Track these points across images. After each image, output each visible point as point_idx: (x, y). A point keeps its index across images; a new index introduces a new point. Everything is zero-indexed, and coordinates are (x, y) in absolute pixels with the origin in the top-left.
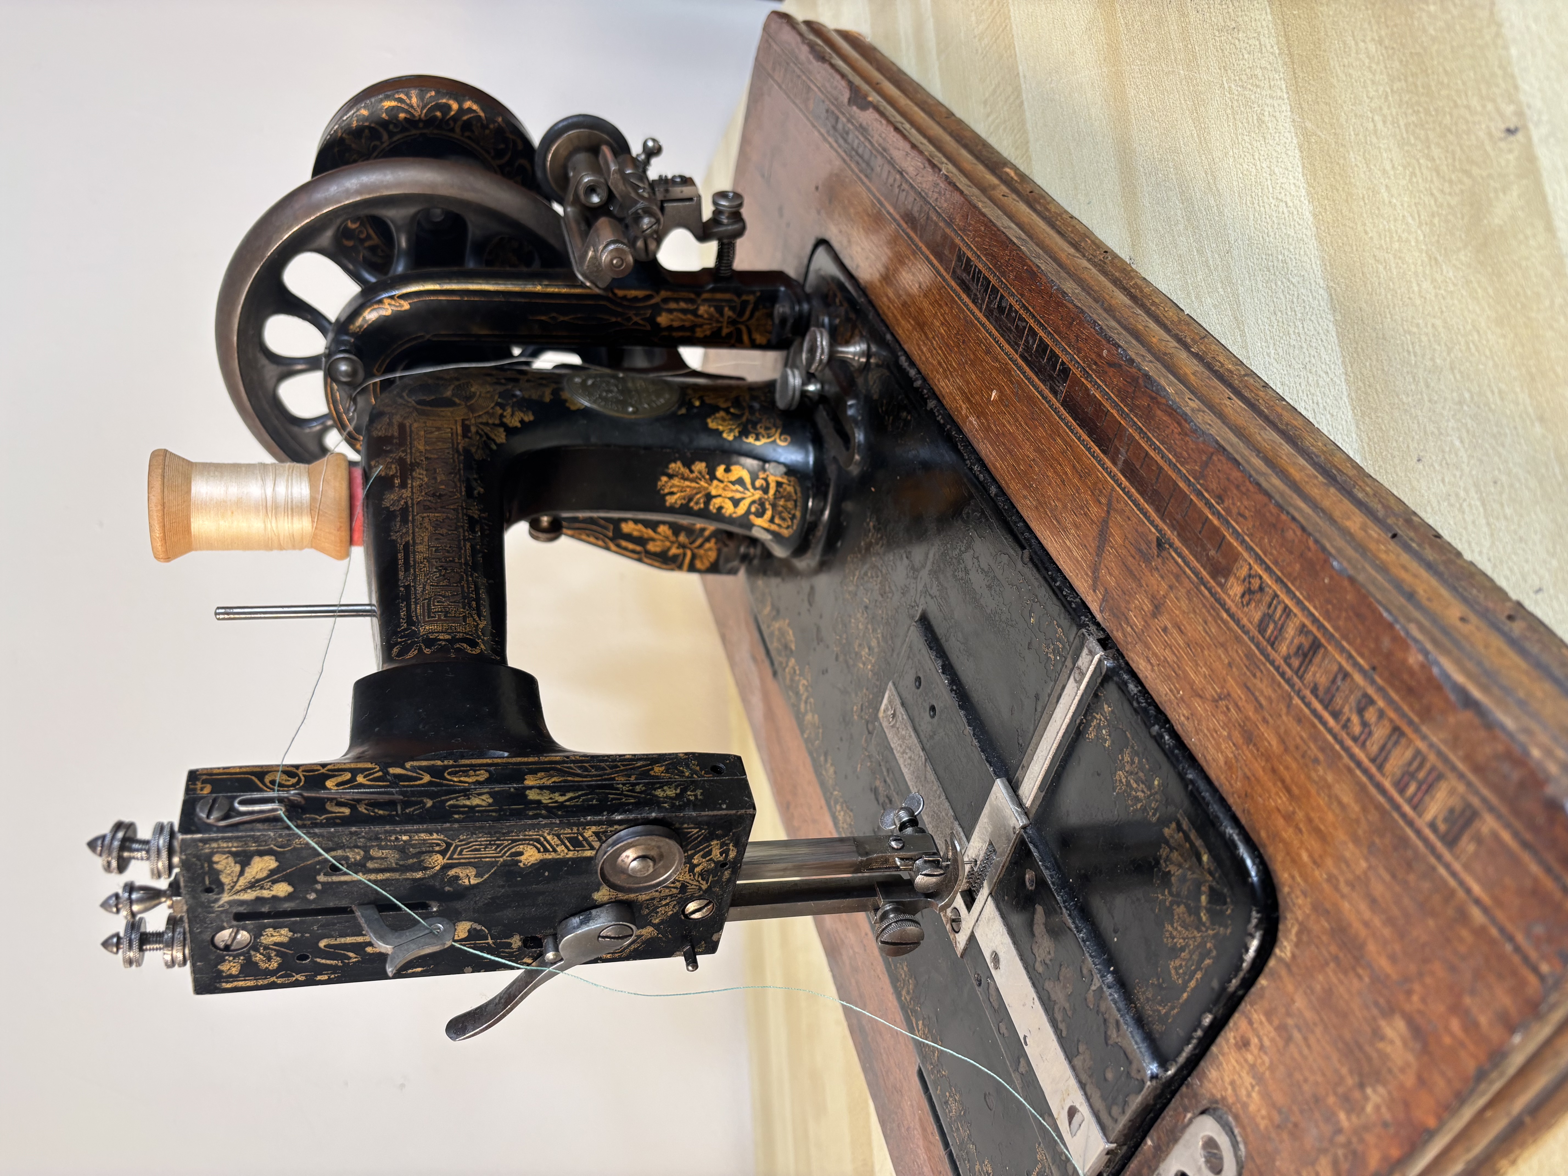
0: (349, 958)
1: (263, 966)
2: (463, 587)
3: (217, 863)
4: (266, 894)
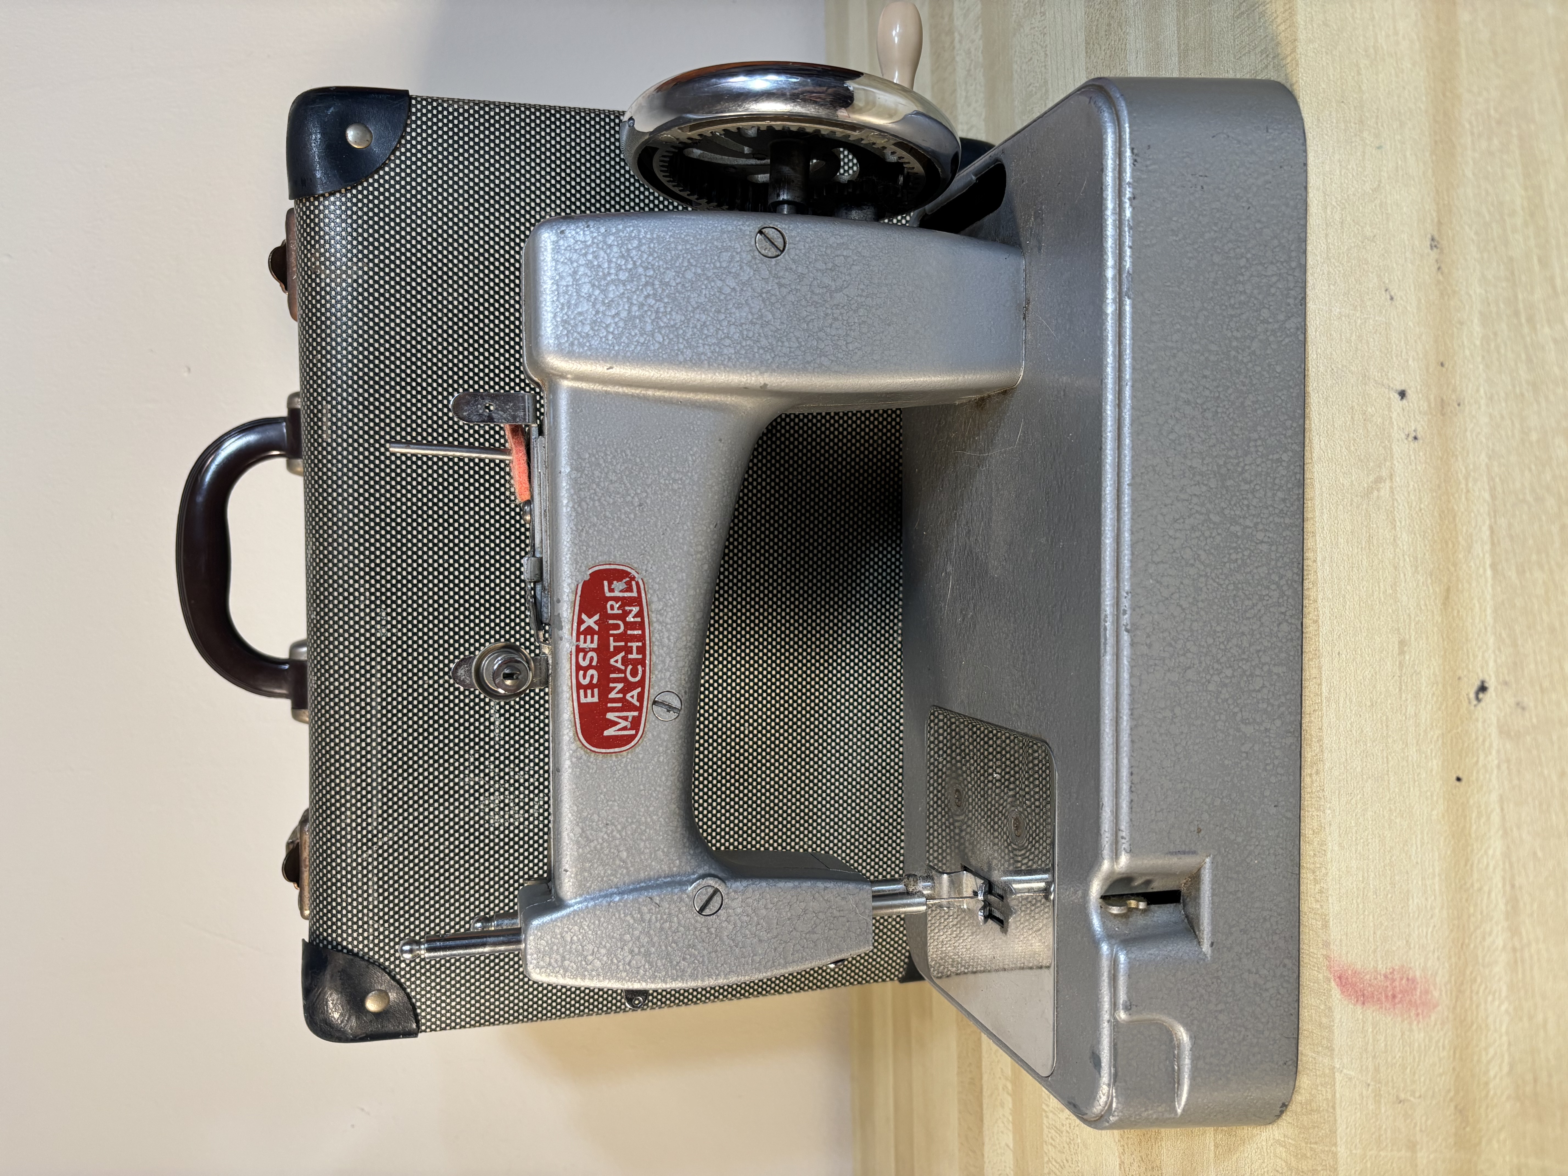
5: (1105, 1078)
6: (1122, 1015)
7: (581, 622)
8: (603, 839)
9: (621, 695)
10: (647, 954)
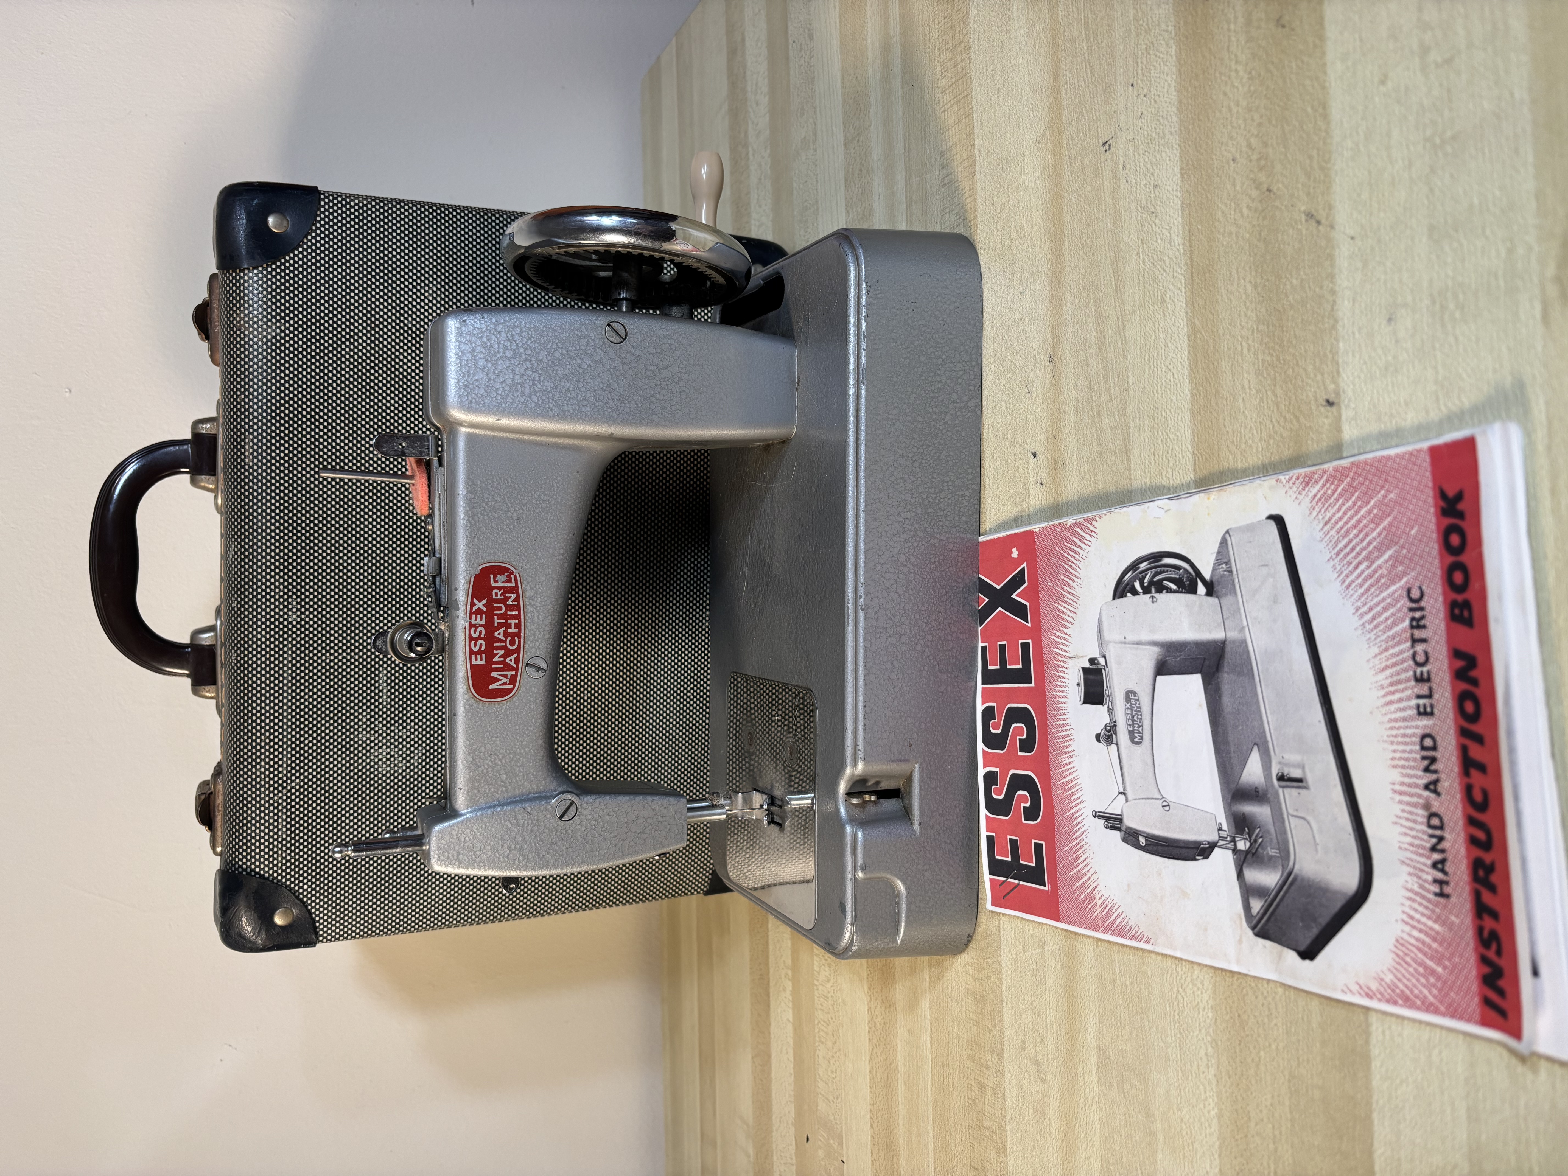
5: (849, 919)
6: (860, 875)
7: (473, 605)
8: (488, 765)
9: (502, 659)
10: (521, 849)
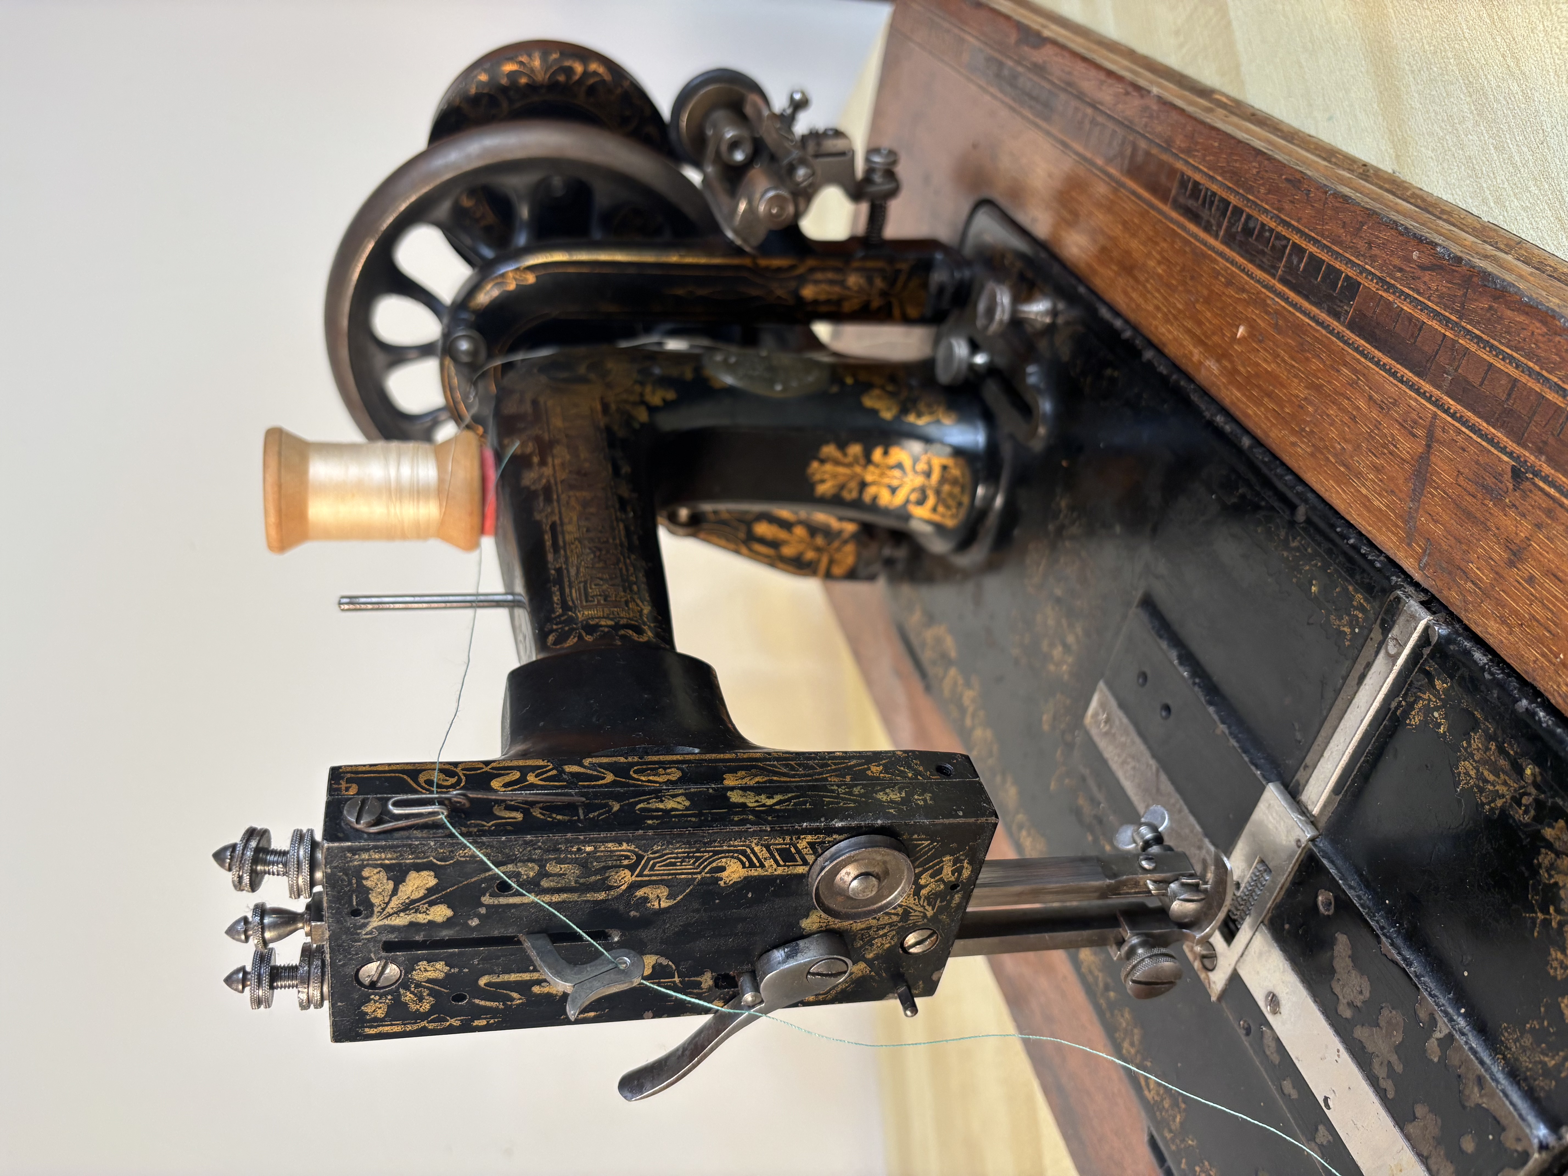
0: (512, 999)
1: (413, 1007)
2: (621, 570)
3: (367, 878)
4: (421, 918)
